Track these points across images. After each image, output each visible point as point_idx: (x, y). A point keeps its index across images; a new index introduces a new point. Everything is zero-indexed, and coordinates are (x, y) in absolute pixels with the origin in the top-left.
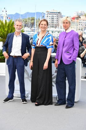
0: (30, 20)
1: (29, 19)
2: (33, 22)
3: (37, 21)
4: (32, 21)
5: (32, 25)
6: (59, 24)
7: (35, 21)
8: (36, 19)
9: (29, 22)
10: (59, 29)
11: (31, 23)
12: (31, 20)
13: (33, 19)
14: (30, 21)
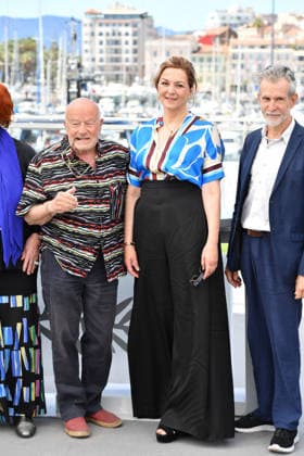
0: (16, 50)
1: (11, 47)
2: (29, 62)
3: (46, 54)
4: (27, 57)
5: (27, 74)
6: (144, 67)
7: (41, 56)
8: (44, 48)
9: (11, 60)
10: (143, 88)
11: (20, 64)
12: (21, 52)
13: (30, 48)
14: (15, 56)
